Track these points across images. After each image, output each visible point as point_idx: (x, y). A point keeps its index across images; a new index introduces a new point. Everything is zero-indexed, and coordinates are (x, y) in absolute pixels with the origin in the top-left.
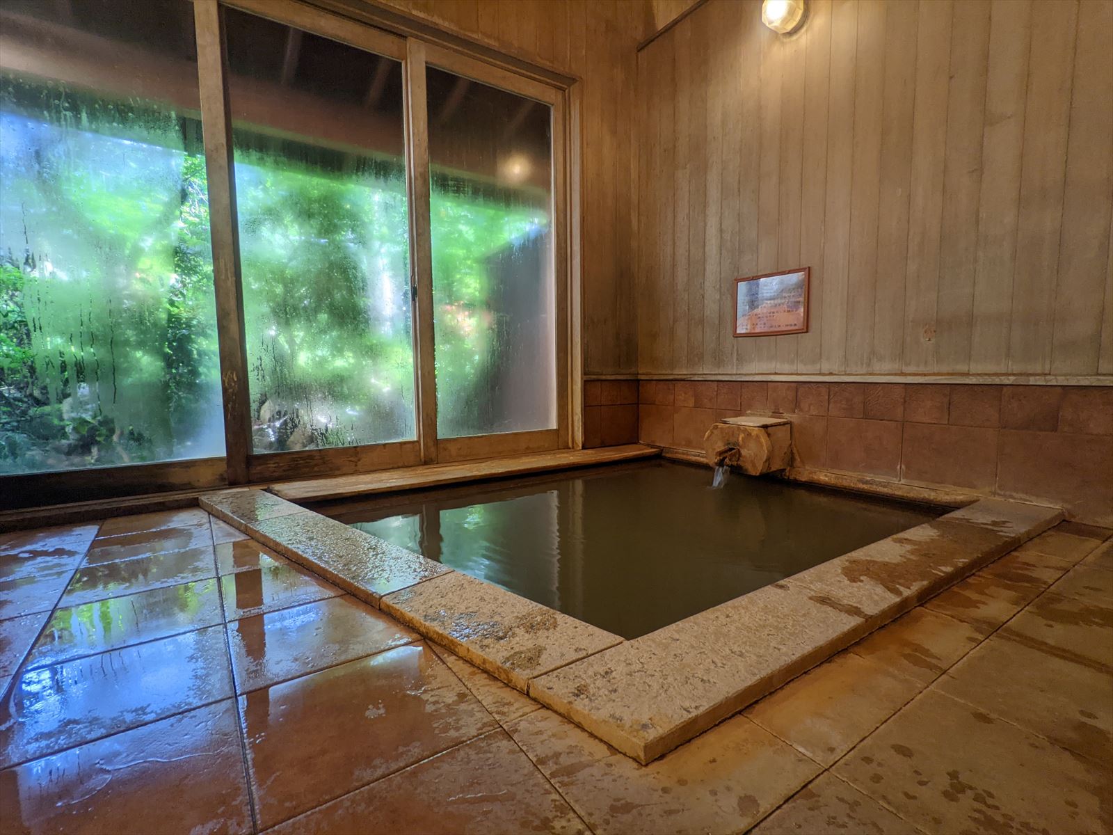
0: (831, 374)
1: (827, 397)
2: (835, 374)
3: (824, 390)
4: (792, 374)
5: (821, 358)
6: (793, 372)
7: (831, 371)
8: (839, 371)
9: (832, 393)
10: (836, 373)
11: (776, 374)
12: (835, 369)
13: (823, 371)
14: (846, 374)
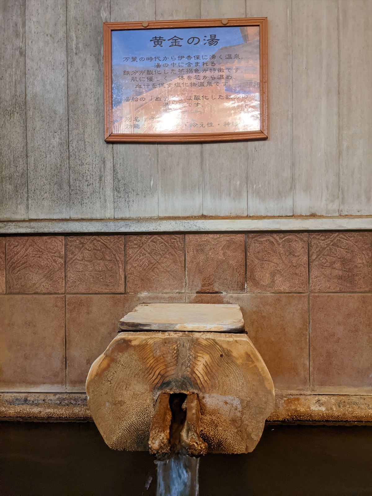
0: (313, 216)
1: (306, 258)
2: (321, 217)
3: (299, 246)
4: (237, 217)
5: (293, 187)
6: (239, 213)
7: (313, 211)
8: (327, 212)
9: (314, 250)
10: (324, 214)
11: (204, 217)
12: (320, 206)
13: (298, 212)
14: (341, 216)
